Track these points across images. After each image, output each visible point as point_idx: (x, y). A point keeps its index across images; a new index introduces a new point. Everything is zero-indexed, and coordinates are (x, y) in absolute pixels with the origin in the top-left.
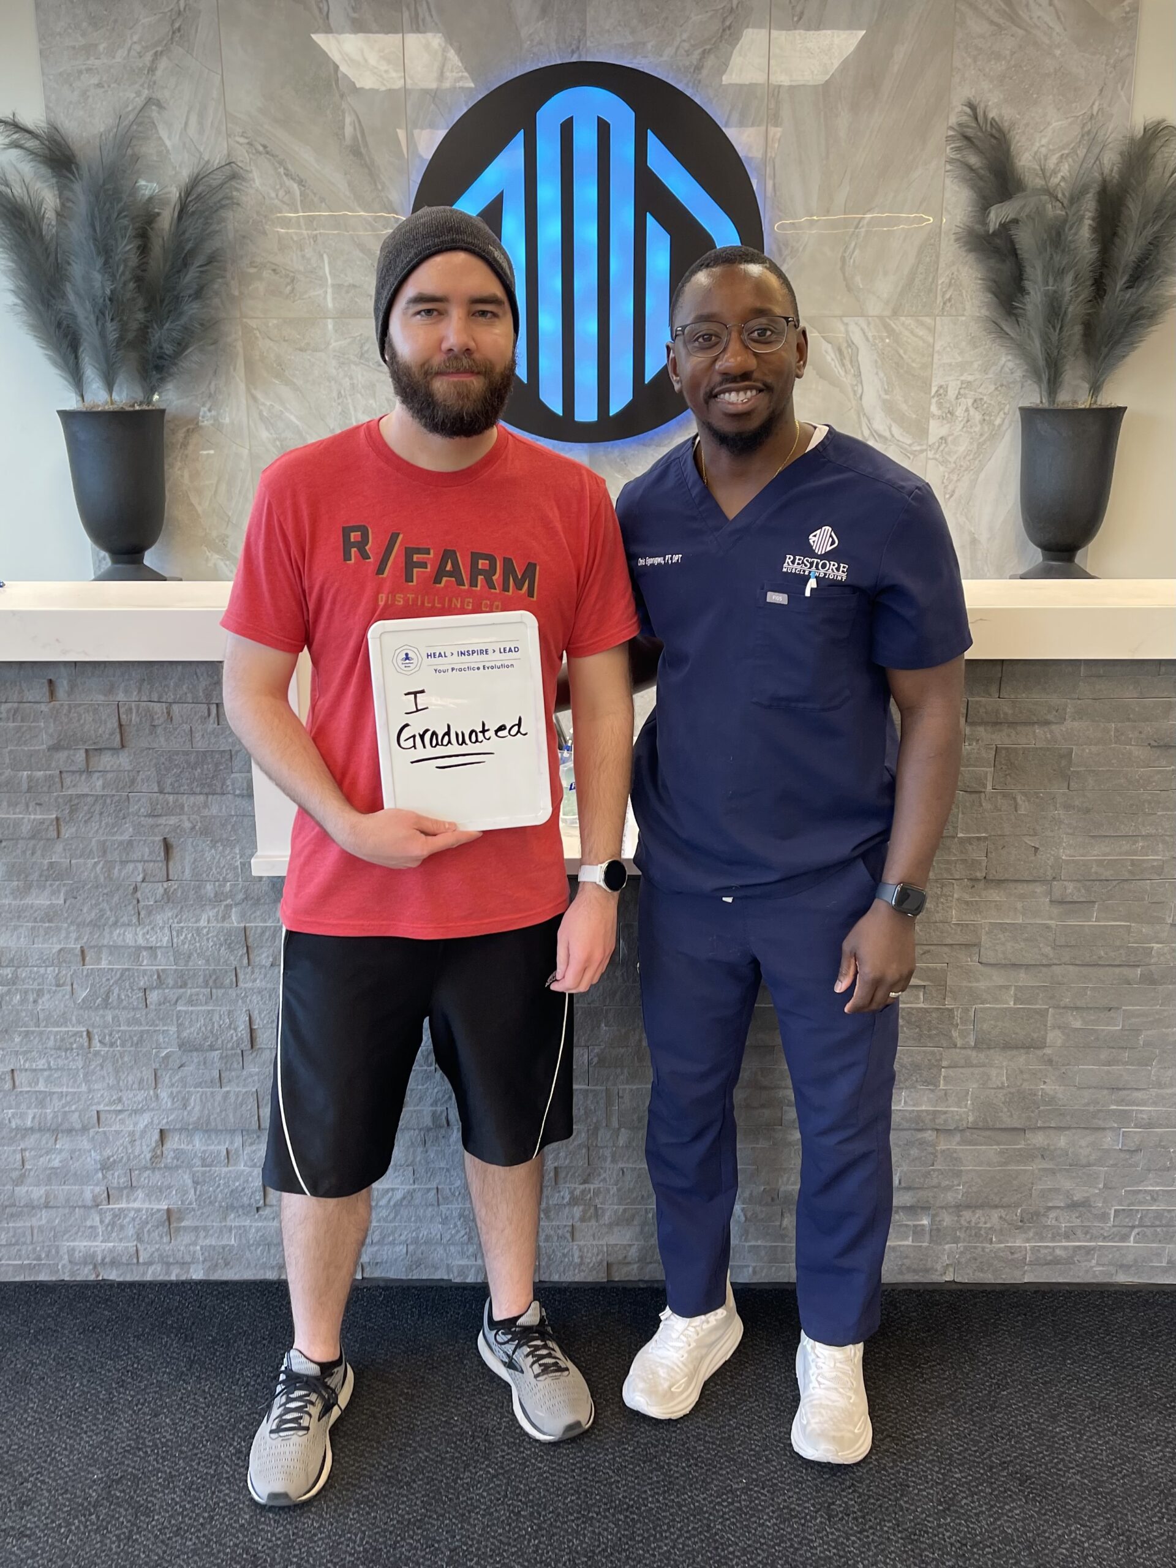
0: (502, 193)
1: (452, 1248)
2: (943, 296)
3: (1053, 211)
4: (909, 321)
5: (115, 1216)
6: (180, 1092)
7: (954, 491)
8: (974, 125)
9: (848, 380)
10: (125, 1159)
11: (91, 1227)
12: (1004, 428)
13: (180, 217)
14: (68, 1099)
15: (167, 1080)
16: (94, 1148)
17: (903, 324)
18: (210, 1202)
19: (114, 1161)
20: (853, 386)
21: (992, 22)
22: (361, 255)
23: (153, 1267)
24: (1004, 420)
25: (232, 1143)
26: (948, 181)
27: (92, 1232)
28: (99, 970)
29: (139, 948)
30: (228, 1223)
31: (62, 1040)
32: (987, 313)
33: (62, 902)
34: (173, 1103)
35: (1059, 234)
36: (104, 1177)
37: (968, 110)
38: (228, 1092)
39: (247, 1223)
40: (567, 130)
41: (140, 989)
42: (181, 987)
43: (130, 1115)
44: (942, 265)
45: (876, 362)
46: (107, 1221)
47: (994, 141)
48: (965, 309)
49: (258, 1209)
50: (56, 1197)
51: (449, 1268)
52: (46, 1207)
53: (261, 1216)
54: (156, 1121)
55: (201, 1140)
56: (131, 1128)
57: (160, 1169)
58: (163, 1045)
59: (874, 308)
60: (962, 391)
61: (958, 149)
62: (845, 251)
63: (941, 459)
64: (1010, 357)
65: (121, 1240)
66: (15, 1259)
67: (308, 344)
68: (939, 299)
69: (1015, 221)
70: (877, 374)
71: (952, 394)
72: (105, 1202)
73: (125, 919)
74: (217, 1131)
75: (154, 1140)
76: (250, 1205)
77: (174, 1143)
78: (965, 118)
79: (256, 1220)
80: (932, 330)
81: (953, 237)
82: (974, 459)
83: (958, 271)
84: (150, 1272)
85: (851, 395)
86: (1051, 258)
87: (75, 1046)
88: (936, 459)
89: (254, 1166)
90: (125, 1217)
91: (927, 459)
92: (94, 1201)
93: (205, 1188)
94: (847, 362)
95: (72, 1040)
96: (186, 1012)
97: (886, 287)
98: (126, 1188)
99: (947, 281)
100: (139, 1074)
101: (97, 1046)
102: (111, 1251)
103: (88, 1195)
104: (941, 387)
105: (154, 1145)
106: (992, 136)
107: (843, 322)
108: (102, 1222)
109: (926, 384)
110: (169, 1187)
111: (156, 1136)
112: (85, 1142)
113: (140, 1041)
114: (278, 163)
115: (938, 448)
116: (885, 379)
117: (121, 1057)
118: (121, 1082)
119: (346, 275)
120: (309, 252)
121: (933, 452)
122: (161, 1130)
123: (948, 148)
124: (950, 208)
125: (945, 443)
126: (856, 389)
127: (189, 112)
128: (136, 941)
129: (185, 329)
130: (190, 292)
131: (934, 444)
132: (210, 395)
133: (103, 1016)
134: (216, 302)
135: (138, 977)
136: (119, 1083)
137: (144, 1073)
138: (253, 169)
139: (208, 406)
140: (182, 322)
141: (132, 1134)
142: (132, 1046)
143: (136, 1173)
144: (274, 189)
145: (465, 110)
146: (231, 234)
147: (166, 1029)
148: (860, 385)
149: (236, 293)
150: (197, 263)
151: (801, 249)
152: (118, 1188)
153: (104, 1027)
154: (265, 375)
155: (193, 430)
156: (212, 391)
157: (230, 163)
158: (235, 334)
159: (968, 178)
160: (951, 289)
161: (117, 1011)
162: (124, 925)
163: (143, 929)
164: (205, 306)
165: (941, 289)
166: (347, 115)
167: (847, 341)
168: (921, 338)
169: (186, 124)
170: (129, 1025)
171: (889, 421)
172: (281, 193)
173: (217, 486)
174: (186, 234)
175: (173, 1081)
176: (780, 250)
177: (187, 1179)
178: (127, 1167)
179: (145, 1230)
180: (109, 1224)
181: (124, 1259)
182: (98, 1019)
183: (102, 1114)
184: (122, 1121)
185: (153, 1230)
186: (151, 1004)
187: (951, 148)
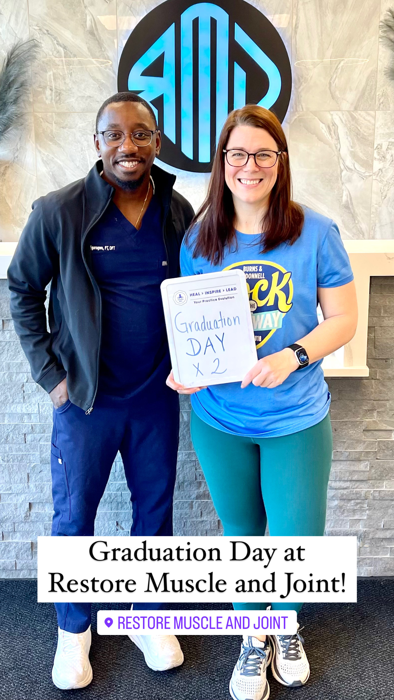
0: (164, 53)
2: (379, 101)
4: (363, 113)
5: (6, 546)
6: (40, 484)
7: (386, 195)
8: (392, 20)
10: (12, 518)
13: (7, 65)
15: (33, 479)
17: (360, 114)
19: (7, 518)
20: (335, 145)
22: (93, 82)
23: (23, 571)
26: (380, 47)
28: (3, 425)
29: (23, 415)
34: (36, 489)
36: (2, 526)
37: (389, 13)
40: (196, 22)
41: (22, 434)
42: (42, 433)
43: (15, 496)
44: (378, 86)
45: (347, 132)
46: (2, 548)
48: (390, 107)
54: (27, 499)
55: (48, 508)
56: (15, 502)
57: (28, 522)
58: (32, 462)
59: (345, 106)
60: (389, 147)
61: (385, 32)
62: (331, 80)
63: (379, 180)
65: (8, 558)
67: (67, 125)
68: (377, 102)
70: (347, 138)
71: (384, 148)
72: (1, 539)
73: (17, 400)
75: (26, 508)
77: (35, 510)
78: (388, 17)
80: (374, 118)
81: (383, 73)
83: (386, 89)
84: (21, 574)
85: (334, 148)
88: (377, 180)
90: (10, 547)
91: (373, 179)
94: (332, 133)
96: (44, 445)
97: (351, 97)
98: (11, 532)
99: (381, 93)
100: (20, 476)
102: (3, 564)
104: (379, 145)
105: (26, 510)
107: (330, 114)
109: (372, 143)
110: (32, 533)
111: (28, 506)
113: (22, 459)
114: (54, 38)
115: (378, 175)
116: (351, 141)
117: (12, 467)
118: (12, 480)
119: (86, 91)
120: (68, 81)
121: (375, 176)
122: (30, 503)
123: (380, 31)
124: (381, 59)
125: (382, 171)
126: (337, 145)
127: (11, 15)
128: (22, 411)
129: (9, 118)
130: (12, 100)
131: (376, 172)
132: (17, 150)
133: (5, 447)
134: (22, 105)
135: (22, 428)
136: (10, 480)
137: (23, 475)
138: (42, 42)
139: (16, 155)
140: (7, 115)
141: (16, 505)
142: (17, 462)
143: (17, 524)
144: (51, 51)
145: (146, 14)
146: (30, 72)
147: (34, 453)
148: (339, 144)
149: (31, 100)
150: (15, 87)
151: (309, 78)
152: (8, 532)
153: (5, 453)
154: (45, 140)
155: (9, 166)
156: (19, 148)
157: (33, 40)
158: (30, 120)
159: (390, 45)
160: (383, 98)
161: (11, 445)
162: (16, 403)
163: (26, 405)
164: (19, 107)
165: (378, 98)
166: (88, 16)
167: (332, 123)
168: (369, 121)
169: (9, 20)
170: (17, 452)
171: (354, 161)
172: (55, 52)
173: (20, 194)
174: (11, 74)
175: (37, 479)
176: (299, 79)
177: (41, 528)
178: (13, 522)
179: (20, 553)
180: (3, 550)
181: (9, 568)
182: (2, 449)
183: (2, 495)
184: (11, 499)
185: (24, 553)
186: (28, 441)
187: (382, 31)
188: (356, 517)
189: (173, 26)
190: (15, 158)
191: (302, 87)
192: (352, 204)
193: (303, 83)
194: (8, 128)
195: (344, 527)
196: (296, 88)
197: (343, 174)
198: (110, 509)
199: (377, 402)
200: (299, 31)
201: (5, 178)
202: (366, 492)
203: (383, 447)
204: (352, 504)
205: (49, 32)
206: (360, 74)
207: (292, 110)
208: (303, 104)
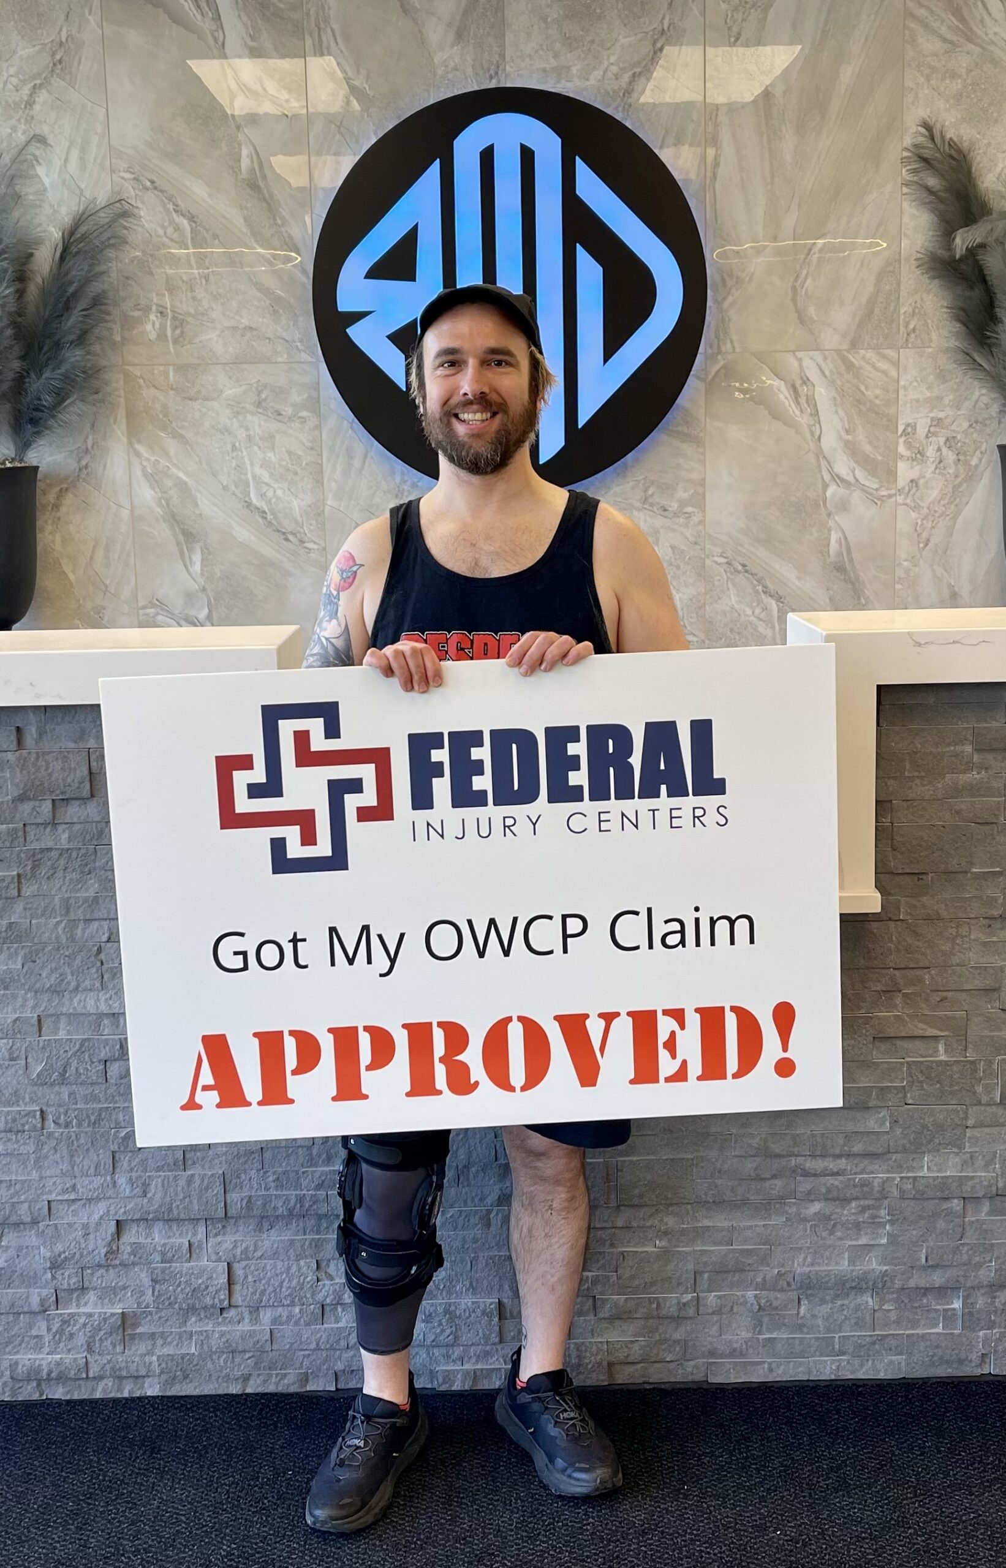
0: (416, 226)
1: (436, 1351)
2: (906, 327)
4: (870, 355)
5: (64, 1322)
6: (140, 1177)
7: (928, 540)
8: (931, 145)
9: (804, 420)
10: (77, 1256)
11: (36, 1336)
12: (981, 468)
13: (63, 258)
14: (18, 1187)
15: (126, 1163)
16: (44, 1244)
17: (864, 358)
18: (170, 1304)
19: (66, 1258)
20: (809, 426)
21: (945, 40)
22: (258, 294)
23: (105, 1381)
24: (981, 460)
25: (194, 1234)
26: (905, 205)
27: (37, 1343)
28: (56, 1041)
29: (101, 1016)
30: (189, 1329)
31: (14, 1120)
32: (957, 343)
33: (19, 966)
34: (132, 1190)
36: (53, 1277)
37: (923, 131)
38: (193, 1175)
39: (210, 1327)
40: (487, 158)
41: (100, 1061)
43: (85, 1205)
44: (903, 293)
45: (835, 399)
46: (54, 1329)
47: (953, 162)
48: (931, 340)
49: (222, 1309)
51: (433, 1374)
53: (225, 1318)
54: (113, 1211)
55: (160, 1232)
56: (85, 1220)
57: (115, 1266)
58: (122, 1123)
59: (831, 339)
60: (932, 429)
61: (915, 171)
62: (795, 281)
63: (912, 505)
64: (984, 391)
65: (69, 1351)
67: (199, 392)
68: (902, 329)
69: (984, 246)
70: (836, 412)
71: (922, 431)
72: (53, 1307)
73: (87, 983)
74: (177, 1220)
75: (110, 1232)
76: (213, 1306)
77: (131, 1236)
78: (921, 139)
79: (219, 1324)
80: (897, 364)
81: (915, 264)
82: (950, 503)
84: (100, 1389)
85: (808, 435)
87: (27, 1127)
88: (906, 505)
89: (219, 1260)
90: (75, 1325)
91: (897, 504)
92: (42, 1306)
93: (164, 1287)
95: (23, 1121)
97: (842, 316)
98: (76, 1289)
99: (911, 310)
100: (95, 1158)
101: (50, 1126)
102: (58, 1364)
103: (35, 1300)
104: (908, 425)
105: (109, 1238)
106: (952, 157)
107: (796, 357)
108: (49, 1330)
109: (892, 422)
110: (124, 1288)
111: (113, 1228)
112: (34, 1238)
113: (99, 1120)
114: (167, 199)
115: (908, 493)
116: (846, 418)
117: (77, 1139)
118: (76, 1167)
119: (241, 317)
120: (200, 293)
121: (902, 497)
122: (117, 1221)
123: (904, 170)
124: (908, 232)
125: (917, 486)
126: (813, 429)
127: (69, 148)
128: (98, 1007)
129: (66, 377)
130: (72, 337)
131: (904, 488)
132: (87, 451)
133: (59, 1093)
134: (97, 348)
135: (98, 1051)
136: (73, 1168)
137: (101, 1156)
138: (139, 205)
139: (84, 463)
140: (62, 370)
141: (86, 1226)
142: (89, 1126)
143: (89, 1271)
144: (163, 227)
145: (374, 140)
146: (114, 275)
147: (126, 1105)
148: (817, 426)
149: (118, 338)
150: (80, 306)
151: (747, 279)
152: (68, 1290)
153: (60, 1105)
154: (150, 427)
155: (67, 489)
156: (89, 446)
157: (120, 200)
158: (116, 383)
159: (927, 201)
160: (916, 319)
161: (74, 1086)
162: (85, 989)
163: (106, 993)
164: (88, 353)
165: (904, 319)
166: (243, 147)
167: (802, 378)
168: (884, 372)
169: (66, 160)
170: (87, 1102)
171: (852, 464)
172: (170, 230)
173: (93, 552)
174: (69, 276)
175: (133, 1165)
176: (723, 280)
177: (145, 1278)
178: (79, 1265)
179: (97, 1339)
180: (57, 1332)
181: (72, 1372)
182: (52, 1096)
183: (53, 1204)
184: (75, 1213)
185: (106, 1339)
186: (111, 1078)
187: (908, 170)
188: (863, 1241)
189: (436, 167)
190: (80, 470)
191: (730, 299)
192: (851, 560)
193: (734, 290)
194: (63, 400)
195: (837, 1264)
196: (716, 301)
197: (829, 493)
198: (302, 1231)
199: (903, 972)
200: (722, 172)
201: (58, 515)
202: (884, 1183)
203: (920, 1076)
204: (853, 1211)
205: (156, 185)
206: (862, 266)
207: (709, 351)
208: (734, 337)
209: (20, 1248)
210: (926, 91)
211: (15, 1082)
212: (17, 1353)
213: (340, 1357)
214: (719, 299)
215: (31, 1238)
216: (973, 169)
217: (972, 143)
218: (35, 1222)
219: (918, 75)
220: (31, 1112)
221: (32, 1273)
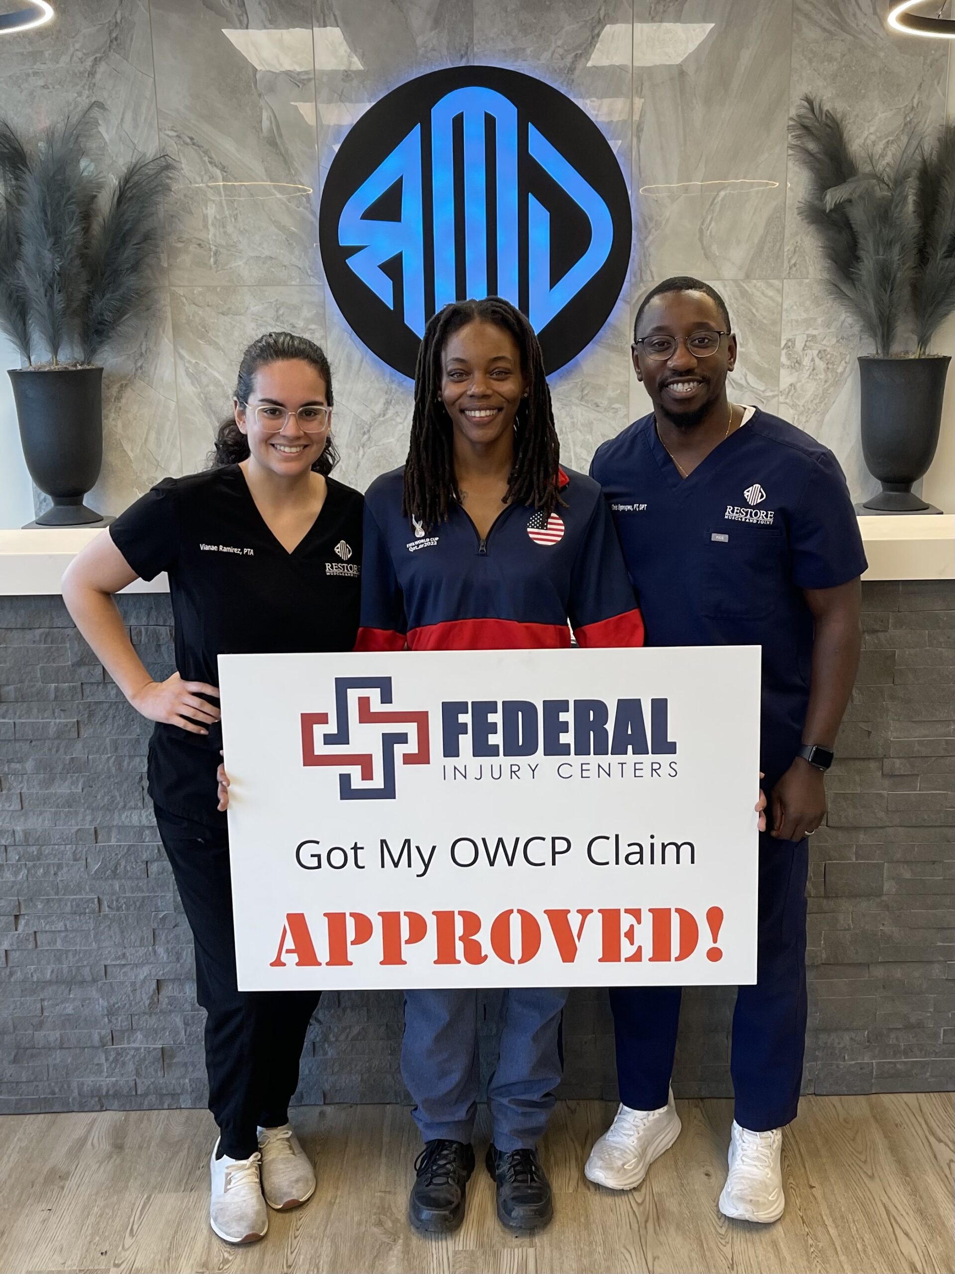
0: (402, 177)
2: (789, 262)
3: (881, 192)
4: (760, 284)
5: (118, 1054)
6: (174, 948)
8: (811, 116)
10: (128, 1006)
11: (97, 1064)
12: (846, 375)
13: (119, 202)
14: (81, 955)
15: (162, 939)
16: (102, 997)
17: (755, 286)
19: (119, 1007)
21: (825, 30)
23: (149, 1097)
24: (845, 367)
26: (790, 164)
27: (98, 1070)
28: (109, 846)
29: (141, 829)
31: (77, 906)
32: (828, 276)
33: (80, 790)
34: (168, 957)
35: (886, 211)
36: (110, 1021)
37: (806, 104)
40: (458, 122)
41: (142, 862)
43: (132, 968)
44: (787, 235)
46: (111, 1059)
47: (828, 129)
48: (808, 273)
50: (69, 1040)
52: (61, 1048)
54: (153, 972)
56: (133, 979)
57: (156, 1014)
58: (161, 909)
59: (729, 271)
60: (807, 343)
61: (798, 137)
62: (703, 223)
63: (791, 403)
64: (848, 314)
65: (122, 1075)
66: (33, 1095)
67: (230, 309)
68: (786, 264)
69: (850, 201)
71: (799, 346)
72: (110, 1043)
73: (132, 804)
75: (152, 989)
77: (168, 991)
78: (803, 111)
80: (781, 292)
81: (796, 211)
82: (820, 403)
83: (801, 240)
84: (146, 1101)
86: (881, 231)
87: (87, 911)
88: (786, 403)
90: (126, 1056)
91: (781, 402)
92: (101, 1042)
93: (193, 1029)
95: (85, 906)
97: (739, 253)
98: (127, 1030)
99: (792, 248)
100: (140, 934)
101: (106, 910)
102: (114, 1084)
103: (96, 1038)
104: (789, 340)
105: (152, 993)
106: (827, 125)
108: (107, 1060)
109: (777, 338)
110: (164, 1029)
111: (154, 986)
112: (94, 993)
113: (142, 906)
115: (788, 394)
117: (126, 920)
118: (125, 940)
119: (263, 249)
120: (230, 229)
121: (783, 398)
122: (158, 980)
123: (790, 136)
124: (793, 187)
125: (794, 390)
127: (124, 110)
128: (140, 822)
129: (123, 298)
130: (128, 266)
131: (784, 390)
132: (141, 355)
133: (112, 885)
134: (148, 273)
135: (142, 852)
136: (123, 941)
137: (144, 932)
139: (139, 364)
140: (120, 292)
141: (133, 984)
142: (135, 909)
143: (136, 1017)
144: (199, 175)
146: (161, 215)
147: (163, 894)
149: (165, 265)
150: (134, 241)
151: (664, 222)
152: (121, 1031)
153: (113, 894)
154: (192, 336)
155: (126, 385)
156: (144, 351)
157: (164, 155)
158: (164, 300)
159: (807, 161)
160: (796, 256)
161: (123, 880)
162: (131, 808)
163: (147, 811)
164: (140, 278)
165: (787, 256)
166: (264, 111)
168: (771, 298)
169: (122, 120)
170: (133, 892)
171: (745, 370)
173: (147, 434)
174: (125, 217)
175: (169, 938)
176: (646, 223)
177: (178, 1021)
178: (129, 1013)
179: (143, 1066)
180: (112, 1062)
181: (125, 1091)
182: (107, 887)
183: (109, 969)
184: (125, 974)
185: (150, 1066)
186: (152, 873)
187: (792, 136)
189: (417, 128)
190: (136, 370)
191: (650, 238)
193: (653, 230)
194: (122, 316)
196: (639, 240)
200: (647, 137)
205: (195, 141)
206: (755, 213)
207: (632, 279)
208: (654, 269)
209: (84, 1000)
210: (809, 72)
211: (78, 876)
212: (82, 1077)
213: (327, 1080)
214: (642, 238)
215: (93, 993)
216: (845, 135)
217: (844, 115)
218: (94, 981)
219: (802, 58)
220: (91, 899)
221: (93, 1019)
